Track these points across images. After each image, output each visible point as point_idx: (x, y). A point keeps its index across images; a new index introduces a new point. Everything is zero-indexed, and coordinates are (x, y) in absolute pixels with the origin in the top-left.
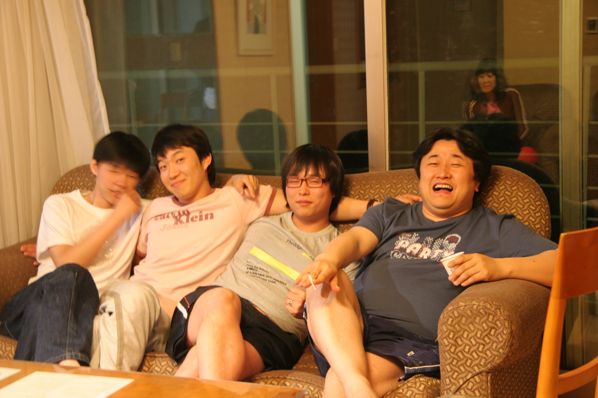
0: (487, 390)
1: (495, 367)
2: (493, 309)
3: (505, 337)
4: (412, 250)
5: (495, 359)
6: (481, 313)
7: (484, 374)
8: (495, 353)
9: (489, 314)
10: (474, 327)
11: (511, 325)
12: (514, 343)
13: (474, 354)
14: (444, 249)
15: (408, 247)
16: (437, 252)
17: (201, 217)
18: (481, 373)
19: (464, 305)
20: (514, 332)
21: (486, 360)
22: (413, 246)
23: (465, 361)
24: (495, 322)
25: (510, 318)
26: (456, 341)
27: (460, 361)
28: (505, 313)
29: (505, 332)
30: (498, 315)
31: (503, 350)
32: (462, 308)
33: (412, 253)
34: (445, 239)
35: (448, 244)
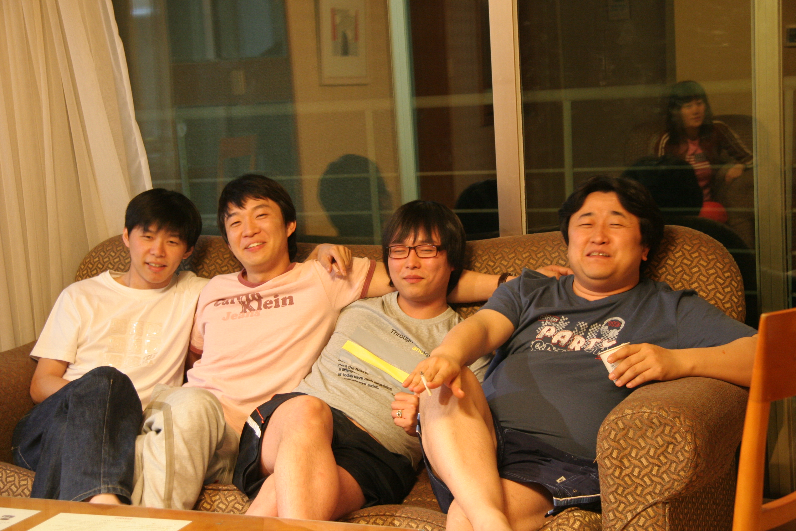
0: (664, 527)
1: (675, 495)
2: (670, 418)
3: (687, 455)
4: (560, 339)
5: (674, 486)
6: (654, 423)
7: (660, 505)
8: (674, 477)
9: (665, 425)
10: (646, 442)
11: (695, 439)
12: (699, 463)
13: (646, 479)
14: (602, 338)
15: (554, 335)
16: (594, 341)
17: (277, 301)
18: (655, 504)
19: (631, 413)
20: (699, 449)
21: (663, 486)
22: (560, 334)
23: (634, 489)
24: (673, 436)
25: (693, 430)
26: (621, 461)
27: (628, 488)
28: (687, 423)
29: (687, 448)
30: (676, 425)
31: (685, 472)
32: (628, 417)
33: (560, 344)
34: (604, 325)
35: (608, 331)
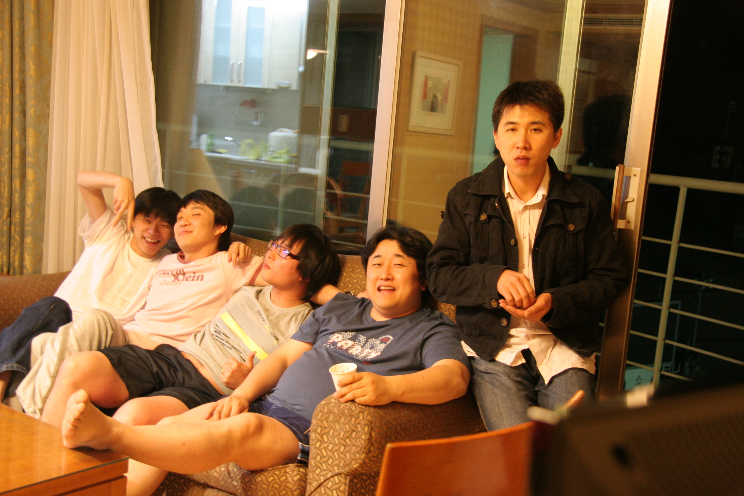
0: (344, 492)
1: (353, 471)
2: (356, 412)
3: (362, 442)
4: (343, 345)
5: (352, 463)
6: (345, 413)
7: (343, 475)
8: (353, 457)
9: (352, 416)
10: (339, 426)
11: (371, 432)
12: (372, 451)
13: (336, 454)
14: (373, 349)
15: (340, 342)
17: (194, 277)
18: (340, 474)
20: (373, 440)
21: (345, 462)
23: (327, 459)
24: (356, 425)
25: (372, 424)
26: (322, 437)
27: (323, 458)
28: (368, 418)
29: (363, 437)
30: (359, 418)
31: (360, 455)
32: (332, 405)
33: (343, 348)
34: (379, 340)
35: (379, 344)
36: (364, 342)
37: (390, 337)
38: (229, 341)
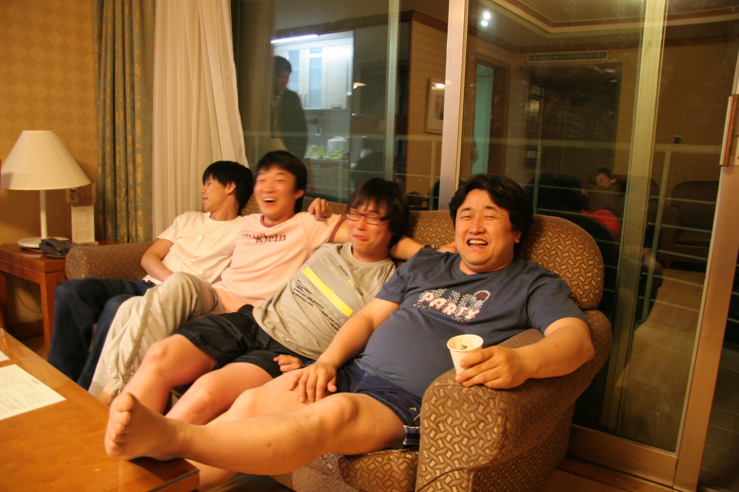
0: (467, 489)
1: (479, 467)
2: (485, 398)
3: (495, 436)
4: (436, 304)
5: (479, 459)
6: (469, 399)
7: (466, 471)
8: (480, 452)
9: (479, 404)
10: (461, 414)
11: (505, 422)
12: (506, 445)
13: (456, 446)
14: (470, 307)
15: (432, 301)
17: (276, 238)
18: (462, 469)
19: (453, 384)
20: (508, 432)
21: (469, 457)
22: (437, 300)
23: (444, 452)
24: (485, 415)
25: (505, 413)
26: (437, 425)
27: (439, 450)
28: (501, 406)
29: (495, 430)
30: (490, 406)
31: (490, 450)
32: (449, 387)
33: (436, 308)
34: (474, 296)
35: (475, 301)
36: (458, 299)
37: (487, 292)
38: (311, 296)
